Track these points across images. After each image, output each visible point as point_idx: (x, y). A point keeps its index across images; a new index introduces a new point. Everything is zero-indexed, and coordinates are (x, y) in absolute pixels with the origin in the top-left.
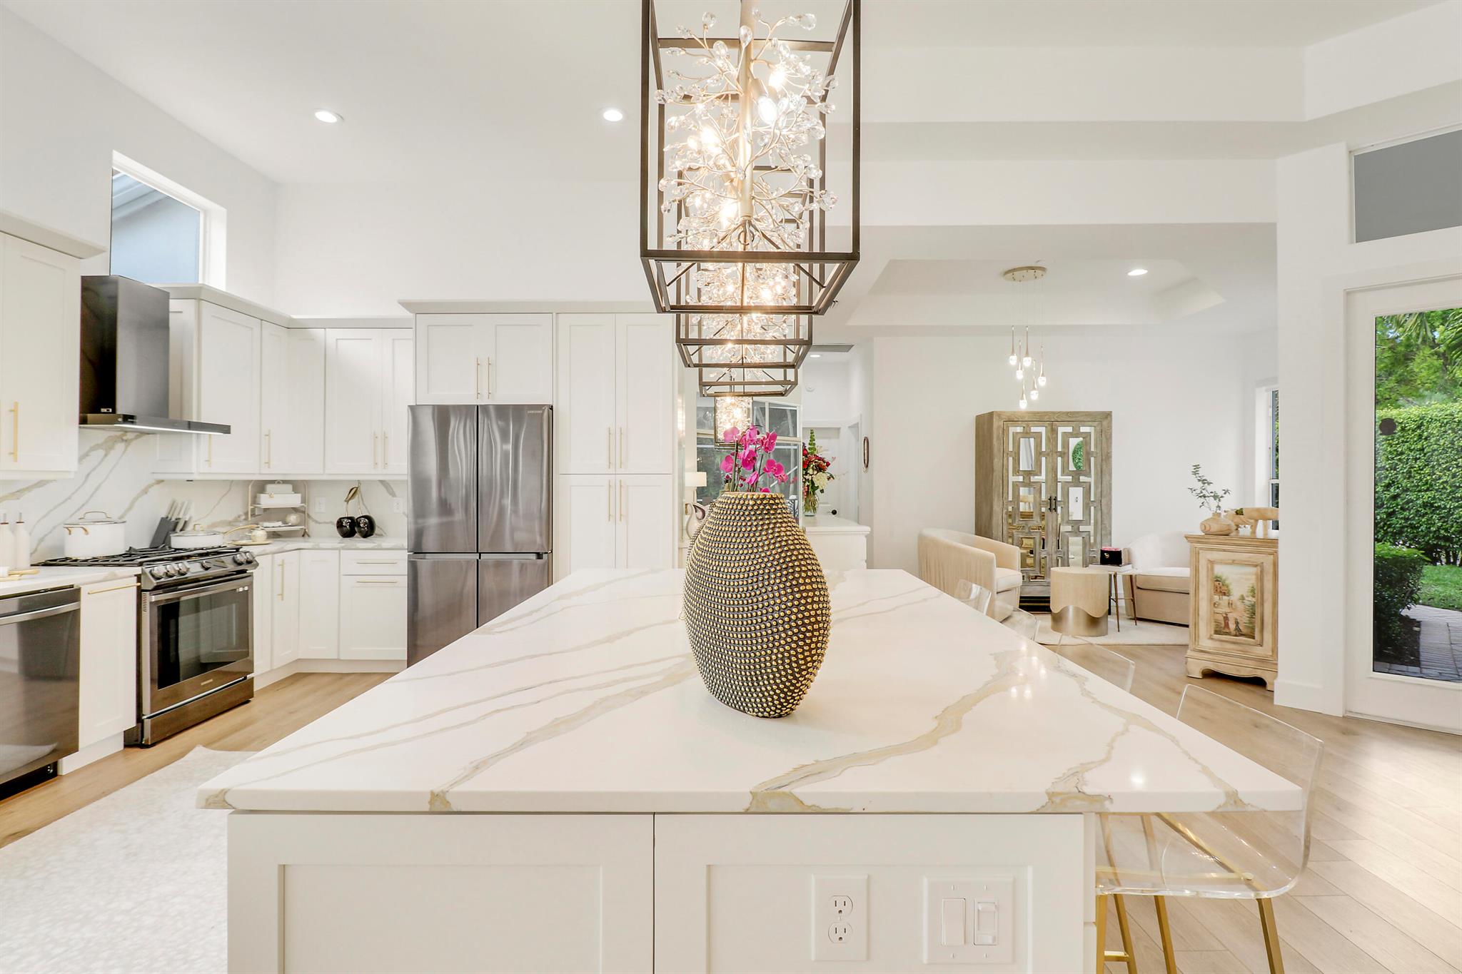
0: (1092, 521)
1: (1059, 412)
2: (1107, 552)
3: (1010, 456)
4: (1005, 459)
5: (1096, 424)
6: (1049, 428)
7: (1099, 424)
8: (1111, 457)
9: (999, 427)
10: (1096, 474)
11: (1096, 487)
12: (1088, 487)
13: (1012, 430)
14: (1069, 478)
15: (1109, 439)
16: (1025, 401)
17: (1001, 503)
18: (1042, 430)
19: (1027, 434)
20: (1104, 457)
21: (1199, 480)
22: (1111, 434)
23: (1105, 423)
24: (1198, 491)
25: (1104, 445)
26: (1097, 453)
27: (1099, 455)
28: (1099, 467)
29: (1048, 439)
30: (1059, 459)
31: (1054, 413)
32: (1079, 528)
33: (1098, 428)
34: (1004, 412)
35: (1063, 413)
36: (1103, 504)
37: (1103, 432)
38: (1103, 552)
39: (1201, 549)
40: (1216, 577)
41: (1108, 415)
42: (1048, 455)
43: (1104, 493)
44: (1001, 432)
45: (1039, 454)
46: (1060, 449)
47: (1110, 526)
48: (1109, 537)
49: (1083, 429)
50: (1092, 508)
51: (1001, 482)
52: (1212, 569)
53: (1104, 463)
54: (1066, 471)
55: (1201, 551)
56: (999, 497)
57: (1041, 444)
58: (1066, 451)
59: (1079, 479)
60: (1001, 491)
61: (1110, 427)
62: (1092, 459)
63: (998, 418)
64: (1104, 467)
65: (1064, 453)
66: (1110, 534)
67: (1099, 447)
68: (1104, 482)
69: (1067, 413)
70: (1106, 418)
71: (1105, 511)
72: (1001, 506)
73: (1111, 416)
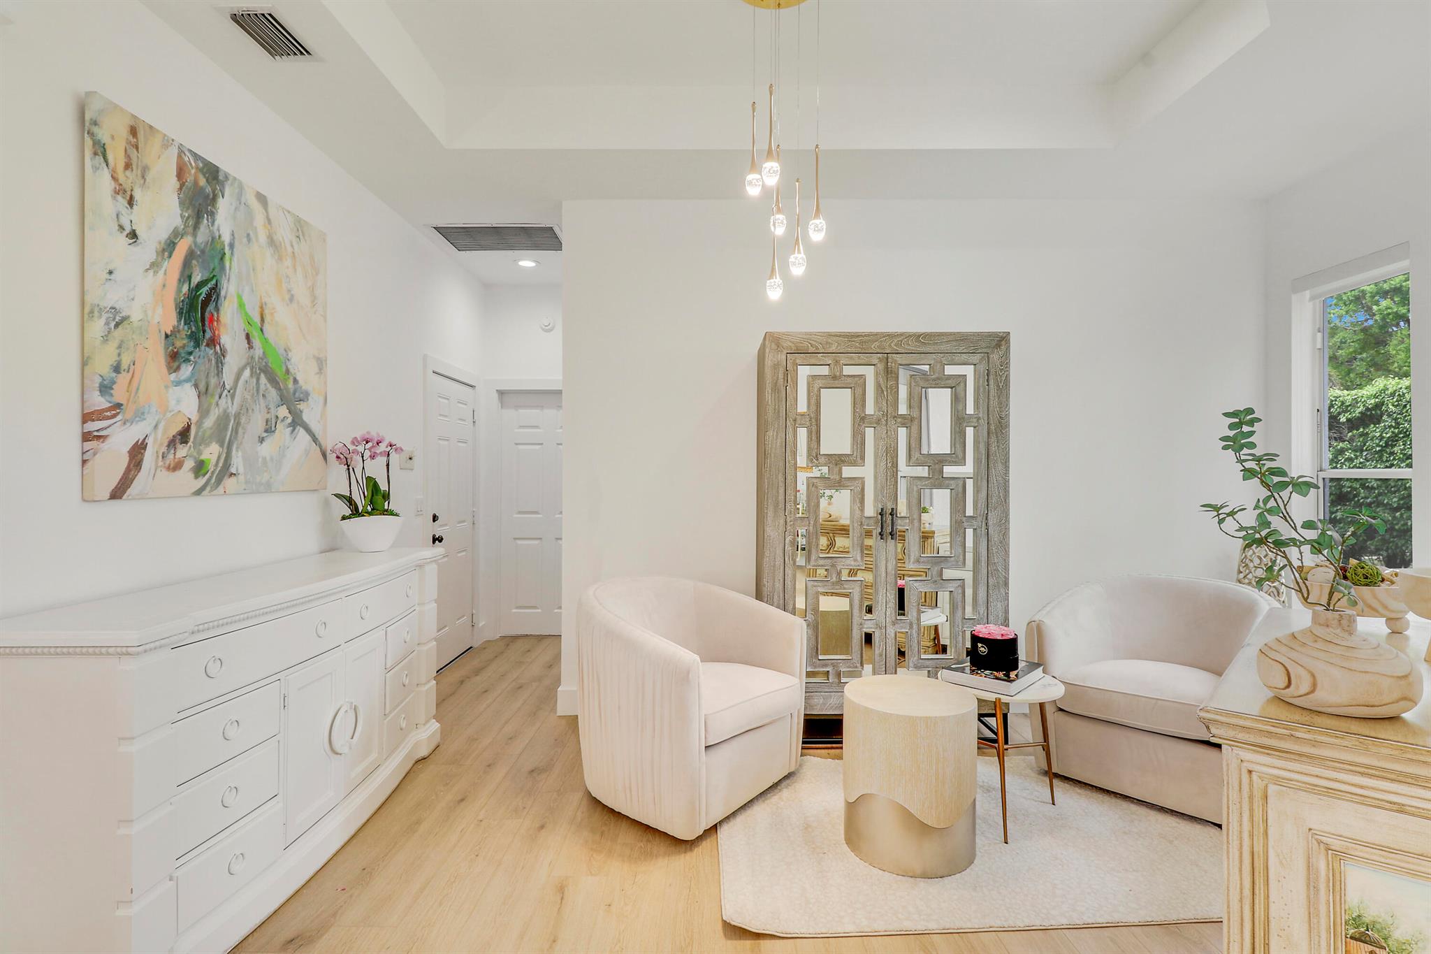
0: (969, 557)
1: (902, 334)
2: (984, 641)
3: (802, 426)
4: (790, 430)
5: (976, 358)
6: (881, 366)
7: (981, 361)
8: (1007, 426)
9: (776, 366)
10: (977, 461)
11: (977, 490)
12: (960, 489)
13: (804, 372)
14: (923, 472)
15: (1003, 389)
16: (777, 280)
17: (782, 522)
18: (869, 373)
19: (835, 381)
20: (993, 427)
21: (1249, 474)
22: (1007, 377)
23: (995, 357)
24: (1249, 518)
25: (994, 402)
26: (979, 419)
27: (983, 422)
28: (982, 447)
29: (879, 389)
30: (902, 432)
31: (891, 336)
32: (941, 574)
33: (982, 367)
34: (788, 334)
35: (910, 336)
36: (990, 523)
37: (991, 377)
38: (975, 639)
39: (1277, 780)
40: (1357, 921)
41: (1001, 341)
42: (878, 422)
43: (994, 500)
44: (781, 376)
45: (860, 420)
46: (903, 409)
47: (1006, 569)
48: (1002, 591)
49: (950, 370)
50: (969, 532)
51: (781, 478)
52: (1337, 885)
53: (993, 439)
54: (916, 455)
55: (1272, 789)
56: (775, 511)
57: (864, 401)
58: (915, 414)
59: (941, 472)
60: (781, 497)
61: (1005, 364)
62: (970, 432)
63: (774, 346)
64: (993, 448)
65: (912, 420)
66: (1006, 584)
67: (983, 408)
68: (993, 479)
69: (918, 337)
70: (998, 346)
71: (995, 537)
72: (782, 528)
73: (1008, 342)
